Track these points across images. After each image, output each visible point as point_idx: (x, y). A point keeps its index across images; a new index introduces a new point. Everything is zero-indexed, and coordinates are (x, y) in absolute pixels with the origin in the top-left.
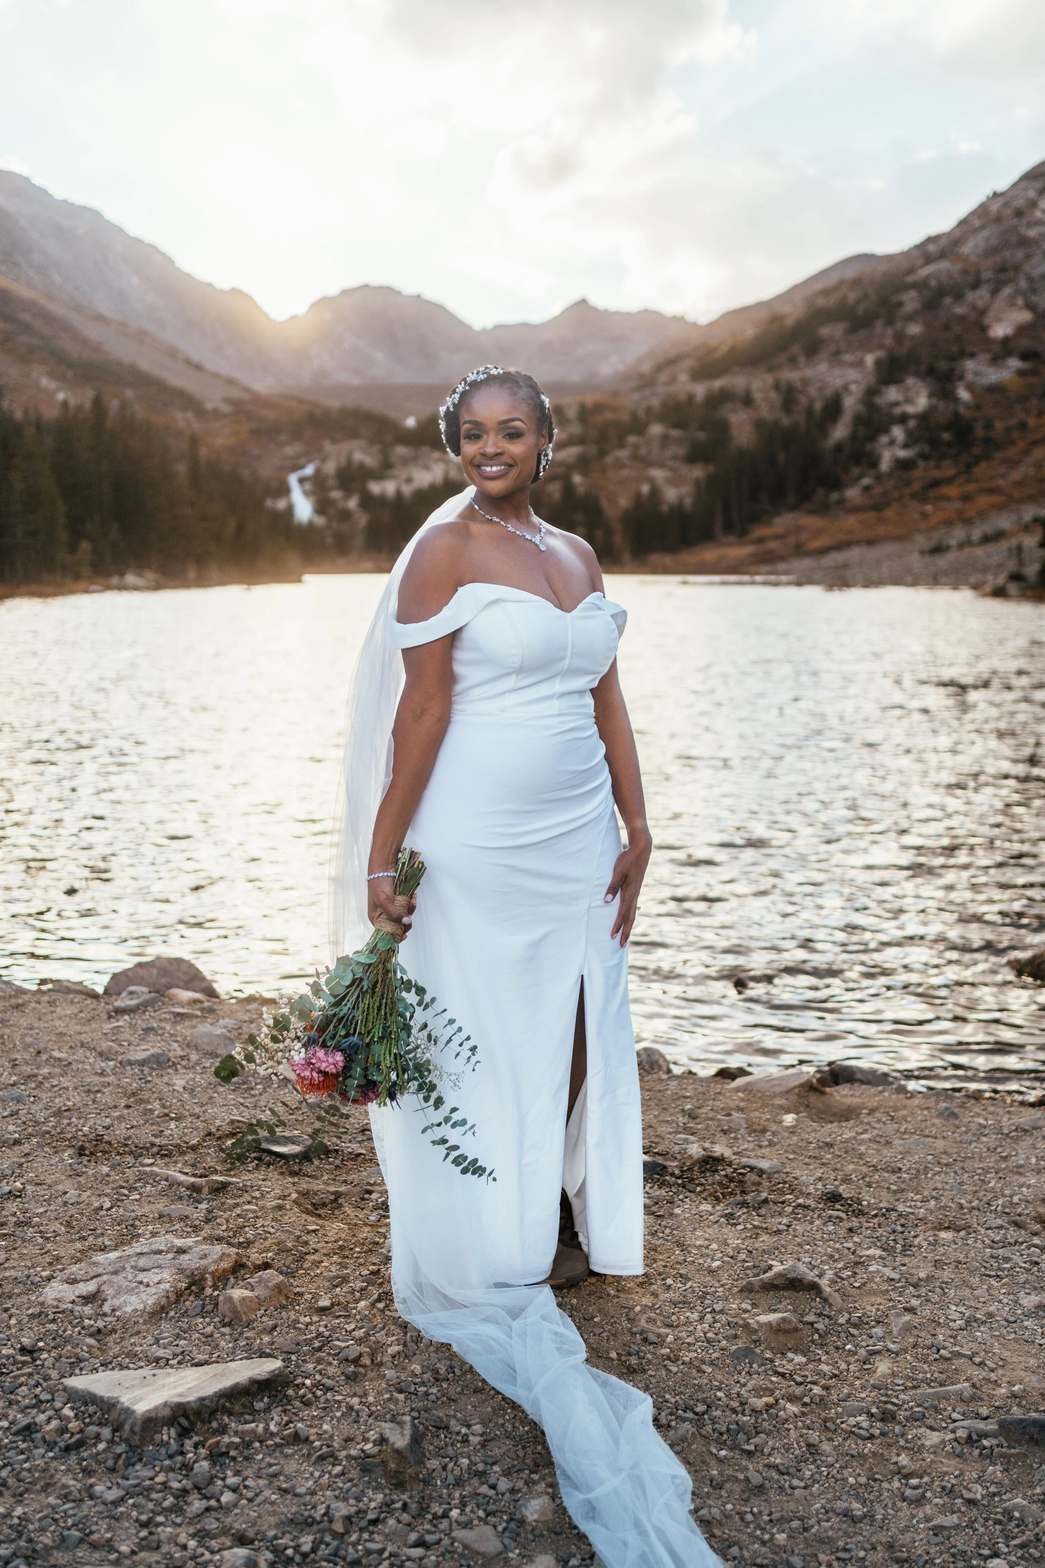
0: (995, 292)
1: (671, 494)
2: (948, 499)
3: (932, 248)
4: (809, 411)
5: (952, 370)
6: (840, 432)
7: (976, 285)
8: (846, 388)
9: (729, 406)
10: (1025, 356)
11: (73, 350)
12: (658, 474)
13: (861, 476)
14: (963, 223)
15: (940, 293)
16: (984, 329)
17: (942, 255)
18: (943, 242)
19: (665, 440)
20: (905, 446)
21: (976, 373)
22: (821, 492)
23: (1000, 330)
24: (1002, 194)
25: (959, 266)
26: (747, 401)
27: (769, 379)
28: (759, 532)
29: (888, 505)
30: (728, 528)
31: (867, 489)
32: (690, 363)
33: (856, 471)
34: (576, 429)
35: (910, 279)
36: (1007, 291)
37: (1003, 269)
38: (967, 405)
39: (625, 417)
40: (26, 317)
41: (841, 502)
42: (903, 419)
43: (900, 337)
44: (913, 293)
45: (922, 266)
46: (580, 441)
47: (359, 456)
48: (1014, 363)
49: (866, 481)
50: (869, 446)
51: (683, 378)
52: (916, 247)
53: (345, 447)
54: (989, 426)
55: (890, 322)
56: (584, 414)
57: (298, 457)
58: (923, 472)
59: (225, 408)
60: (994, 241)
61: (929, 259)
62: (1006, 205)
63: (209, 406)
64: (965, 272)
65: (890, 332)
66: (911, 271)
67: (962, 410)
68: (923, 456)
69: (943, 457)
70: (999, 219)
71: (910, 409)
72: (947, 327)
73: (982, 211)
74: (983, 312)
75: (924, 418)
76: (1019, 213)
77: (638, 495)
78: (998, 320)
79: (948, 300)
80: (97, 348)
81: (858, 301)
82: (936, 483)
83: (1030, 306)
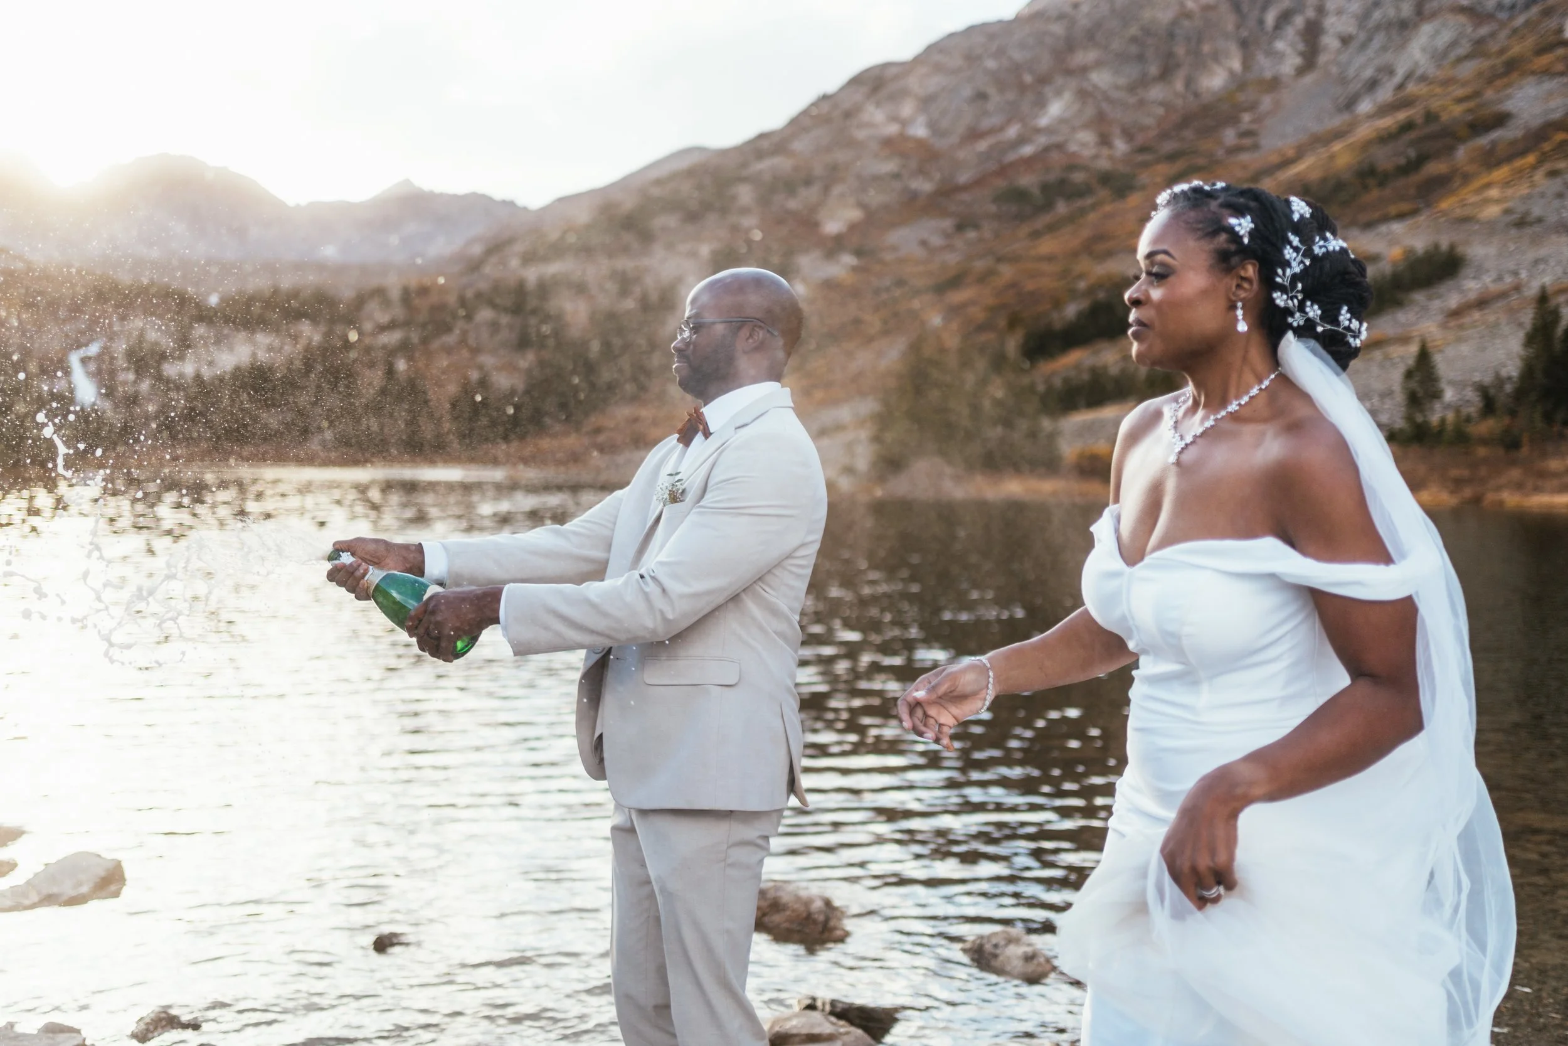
0: (826, 190)
1: (503, 381)
3: (765, 144)
4: (645, 299)
5: (787, 264)
7: (808, 182)
9: (562, 293)
10: (859, 253)
12: (488, 361)
14: (794, 122)
15: (774, 187)
16: (816, 225)
17: (774, 151)
18: (775, 139)
19: (494, 326)
21: (811, 269)
23: (832, 226)
24: (830, 96)
25: (791, 163)
26: (583, 289)
27: (605, 267)
28: (596, 421)
32: (522, 245)
34: (398, 312)
35: (743, 173)
36: (838, 190)
37: (833, 168)
39: (452, 302)
43: (734, 230)
44: (748, 187)
45: (754, 162)
46: (406, 324)
47: (151, 335)
48: (848, 259)
51: (514, 263)
53: (137, 324)
55: (724, 214)
56: (407, 296)
57: (81, 334)
60: (825, 141)
61: (761, 155)
62: (834, 107)
64: (797, 169)
65: (724, 224)
66: (742, 166)
70: (828, 120)
72: (781, 220)
73: (811, 112)
74: (815, 209)
76: (848, 115)
77: (467, 383)
78: (830, 216)
79: (780, 195)
81: (691, 194)
83: (861, 205)
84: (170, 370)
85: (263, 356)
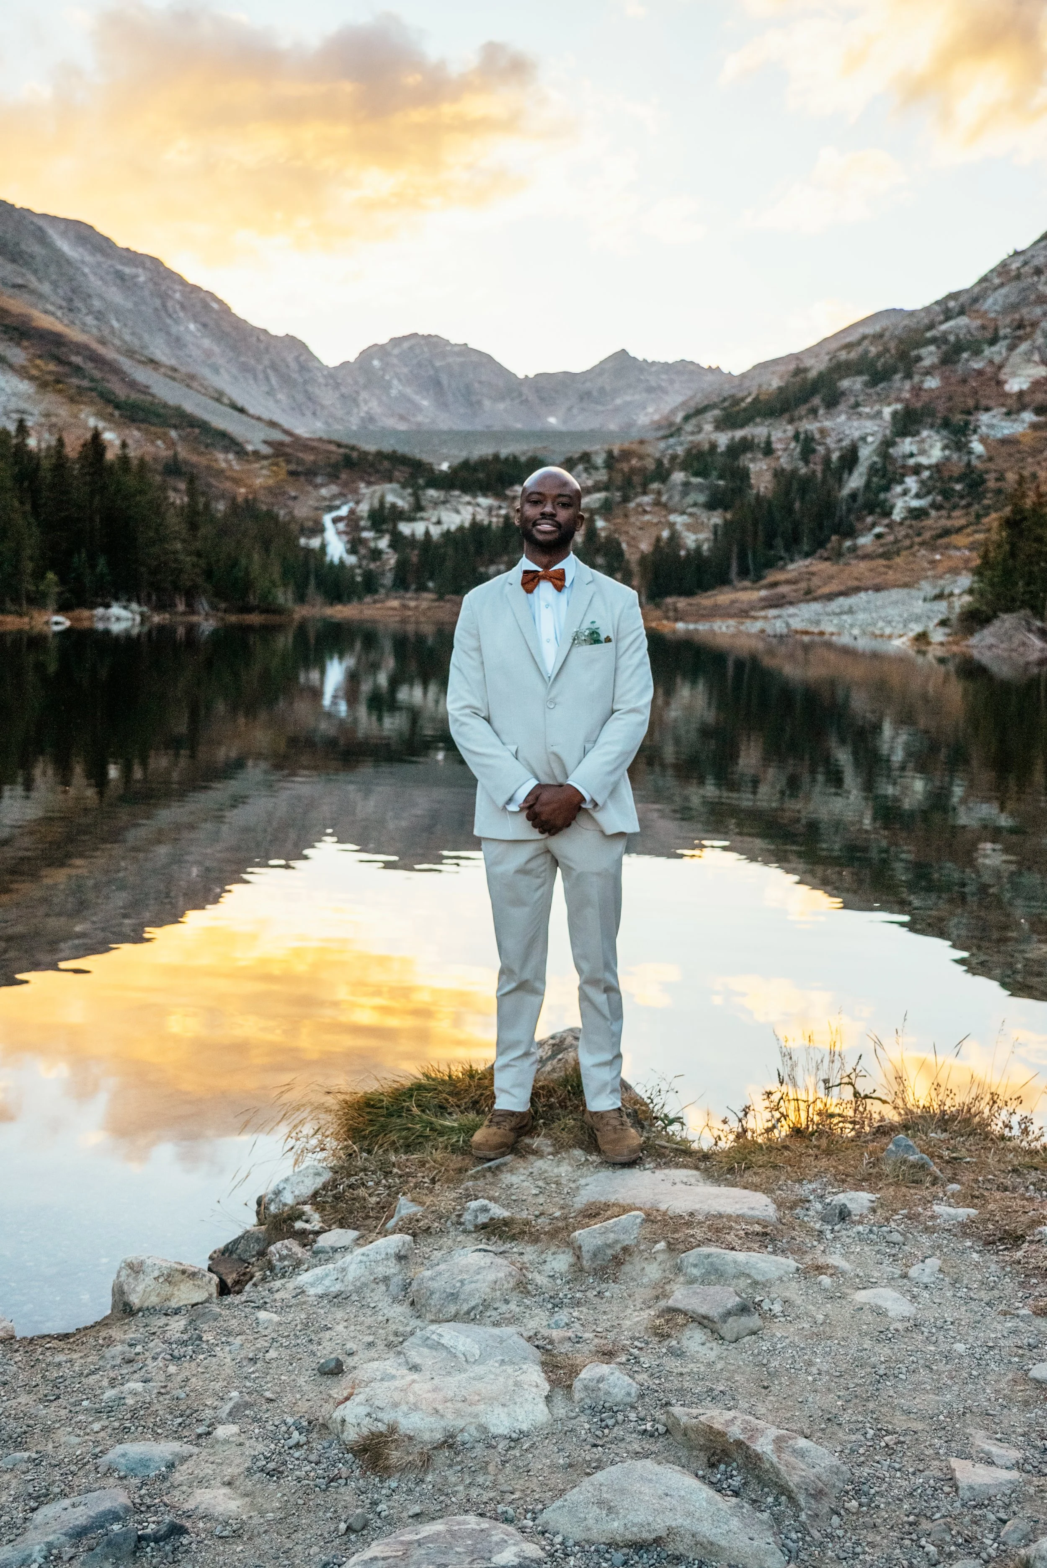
0: (1012, 348)
1: (690, 540)
2: (957, 548)
3: (952, 304)
4: (827, 460)
5: (967, 423)
6: (855, 481)
7: (993, 341)
8: (863, 439)
9: (749, 455)
10: (1040, 410)
11: (121, 392)
12: (678, 520)
13: (874, 525)
14: (984, 279)
15: (958, 348)
16: (1000, 383)
17: (962, 312)
18: (963, 299)
19: (686, 484)
20: (918, 496)
21: (991, 426)
22: (834, 538)
23: (1015, 385)
24: (1023, 252)
25: (978, 322)
26: (768, 450)
27: (790, 429)
28: (773, 576)
29: (898, 553)
30: (744, 573)
31: (879, 536)
32: (717, 412)
33: (869, 519)
34: (602, 476)
35: (929, 335)
36: (1024, 347)
37: (1020, 326)
38: (979, 457)
39: (651, 465)
40: (76, 359)
41: (854, 549)
42: (917, 470)
43: (917, 390)
44: (932, 348)
45: (942, 323)
46: (605, 487)
47: (390, 498)
48: (1028, 416)
49: (878, 530)
50: (882, 496)
51: (708, 427)
52: (937, 303)
53: (378, 489)
54: (1001, 478)
55: (908, 376)
56: (611, 460)
57: (334, 497)
58: (936, 521)
59: (265, 450)
60: (1013, 299)
61: (948, 315)
62: (1026, 263)
63: (250, 448)
64: (983, 327)
65: (907, 385)
66: (931, 326)
67: (975, 462)
68: (934, 506)
69: (955, 507)
70: (1018, 277)
71: (924, 460)
72: (964, 381)
73: (1003, 269)
74: (1000, 367)
75: (937, 468)
76: (1038, 271)
77: (658, 539)
78: (1014, 374)
79: (965, 355)
80: (145, 390)
81: (879, 355)
82: (946, 532)
83: (1045, 362)
84: (405, 528)
85: (482, 517)
